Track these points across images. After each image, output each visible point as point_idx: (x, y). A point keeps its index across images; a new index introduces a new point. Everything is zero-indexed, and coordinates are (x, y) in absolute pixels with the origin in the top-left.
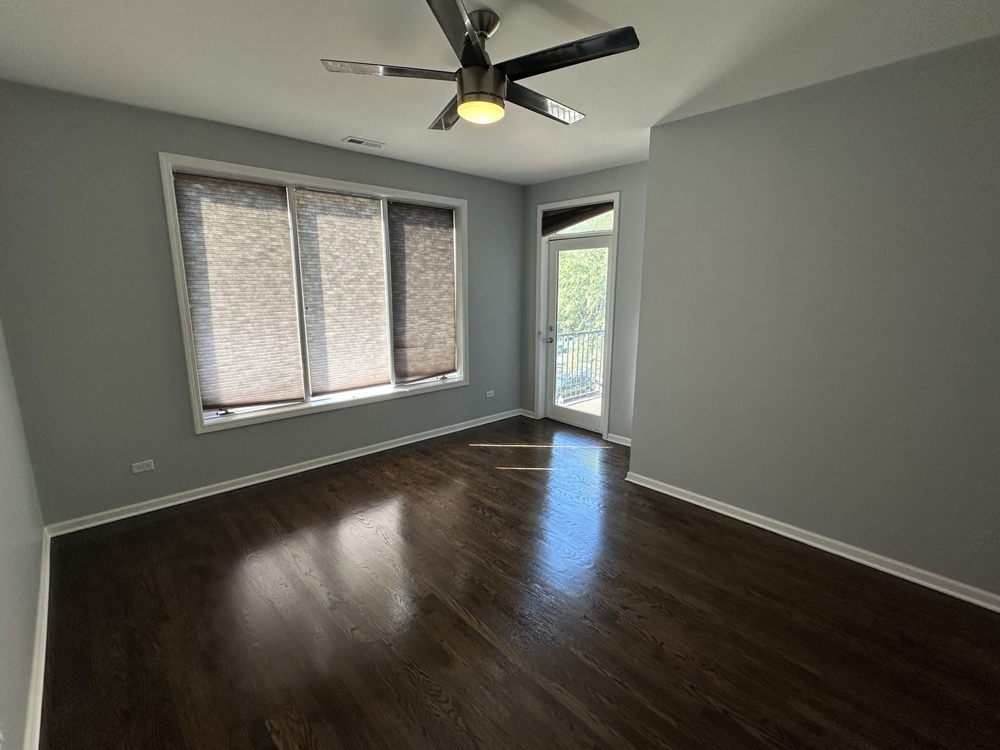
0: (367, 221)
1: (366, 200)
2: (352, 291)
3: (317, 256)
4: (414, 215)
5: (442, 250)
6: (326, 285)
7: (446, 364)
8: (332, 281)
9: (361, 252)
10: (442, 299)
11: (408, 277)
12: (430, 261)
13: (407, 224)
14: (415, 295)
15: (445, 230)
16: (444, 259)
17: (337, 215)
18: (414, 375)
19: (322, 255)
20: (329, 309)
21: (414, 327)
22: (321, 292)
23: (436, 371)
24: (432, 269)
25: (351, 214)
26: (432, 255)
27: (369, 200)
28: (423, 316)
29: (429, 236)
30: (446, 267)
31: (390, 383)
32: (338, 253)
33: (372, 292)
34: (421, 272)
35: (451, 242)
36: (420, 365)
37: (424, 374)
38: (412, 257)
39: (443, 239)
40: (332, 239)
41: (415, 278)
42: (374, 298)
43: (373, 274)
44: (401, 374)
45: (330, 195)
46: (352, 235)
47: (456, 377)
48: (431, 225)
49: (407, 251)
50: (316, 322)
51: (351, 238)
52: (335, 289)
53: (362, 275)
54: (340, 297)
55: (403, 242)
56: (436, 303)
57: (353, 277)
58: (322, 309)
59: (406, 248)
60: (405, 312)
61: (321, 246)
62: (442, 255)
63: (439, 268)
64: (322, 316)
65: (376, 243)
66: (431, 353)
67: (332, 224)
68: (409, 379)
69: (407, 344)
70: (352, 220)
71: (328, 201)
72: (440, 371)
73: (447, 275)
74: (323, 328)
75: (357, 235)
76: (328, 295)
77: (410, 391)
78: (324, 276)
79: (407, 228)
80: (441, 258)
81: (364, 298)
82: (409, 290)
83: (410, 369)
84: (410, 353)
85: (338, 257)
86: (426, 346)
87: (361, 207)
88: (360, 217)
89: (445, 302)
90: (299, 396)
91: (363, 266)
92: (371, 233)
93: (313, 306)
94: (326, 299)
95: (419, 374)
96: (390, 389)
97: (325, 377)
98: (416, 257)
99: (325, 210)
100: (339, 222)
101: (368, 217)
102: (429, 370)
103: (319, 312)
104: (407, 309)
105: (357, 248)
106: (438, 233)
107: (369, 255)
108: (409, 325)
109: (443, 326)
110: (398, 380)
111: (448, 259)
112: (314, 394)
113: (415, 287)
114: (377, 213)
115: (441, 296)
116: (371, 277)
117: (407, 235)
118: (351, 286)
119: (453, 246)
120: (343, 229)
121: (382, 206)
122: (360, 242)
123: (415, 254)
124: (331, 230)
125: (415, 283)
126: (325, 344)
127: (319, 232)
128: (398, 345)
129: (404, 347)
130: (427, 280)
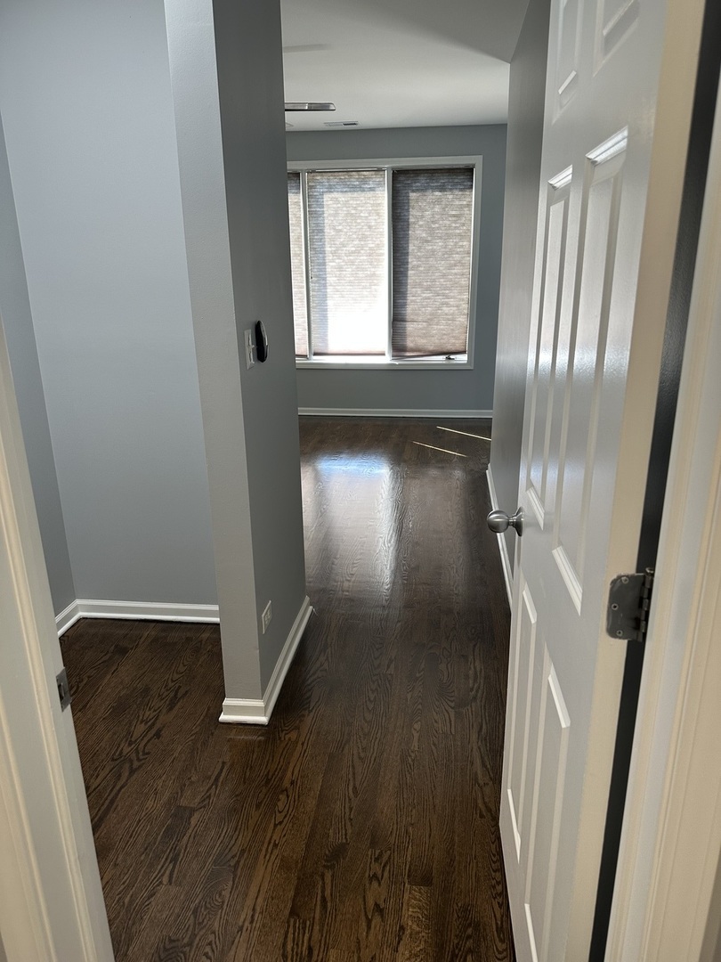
0: (370, 194)
1: (371, 173)
2: (352, 263)
3: (322, 231)
4: (423, 180)
5: (454, 216)
6: (329, 257)
7: (454, 344)
8: (334, 253)
9: (363, 224)
10: (453, 271)
11: (411, 247)
12: (438, 228)
13: (413, 191)
14: (418, 266)
15: (460, 193)
16: (458, 225)
17: (342, 192)
18: (412, 350)
19: (327, 230)
20: (331, 279)
21: (416, 300)
22: (324, 264)
23: (440, 350)
24: (441, 238)
25: (354, 189)
26: (441, 222)
27: (373, 173)
28: (428, 289)
29: (439, 201)
30: (460, 235)
31: (384, 354)
32: (340, 227)
33: (371, 263)
34: (427, 241)
35: (469, 206)
36: (422, 342)
37: (425, 351)
38: (417, 226)
39: (457, 203)
40: (336, 215)
41: (420, 248)
42: (373, 270)
43: (373, 245)
44: (398, 347)
45: (336, 174)
46: (355, 209)
47: (463, 359)
48: (442, 189)
49: (411, 220)
50: (319, 290)
51: (353, 212)
52: (337, 261)
53: (362, 247)
54: (340, 268)
55: (408, 210)
56: (444, 276)
57: (354, 249)
58: (325, 279)
59: (411, 217)
60: (406, 284)
61: (326, 221)
62: (455, 222)
63: (449, 236)
64: (325, 286)
65: (378, 214)
66: (435, 329)
67: (336, 201)
68: (408, 354)
69: (408, 318)
70: (355, 195)
71: (334, 180)
72: (445, 350)
73: (461, 244)
74: (325, 297)
75: (360, 208)
76: (330, 266)
77: (399, 365)
78: (328, 249)
79: (413, 195)
80: (454, 225)
81: (364, 270)
82: (412, 261)
83: (410, 343)
84: (410, 327)
85: (340, 231)
86: (429, 322)
87: (364, 181)
88: (363, 190)
89: (456, 274)
90: (304, 354)
91: (364, 238)
92: (373, 205)
93: (317, 276)
94: (328, 270)
95: (419, 351)
96: (387, 360)
97: (324, 339)
98: (421, 226)
99: (330, 189)
100: (342, 197)
101: (372, 189)
102: (431, 348)
103: (323, 282)
104: (409, 281)
105: (358, 221)
106: (451, 197)
107: (370, 227)
108: (410, 298)
109: (452, 301)
110: (395, 354)
111: (463, 225)
112: (315, 354)
113: (419, 258)
114: (380, 184)
115: (451, 267)
116: (371, 249)
117: (412, 203)
118: (352, 258)
119: (470, 210)
120: (346, 204)
121: (387, 177)
122: (362, 215)
123: (421, 223)
124: (335, 206)
125: (419, 254)
126: (326, 310)
127: (325, 209)
128: (397, 319)
129: (405, 321)
130: (433, 251)
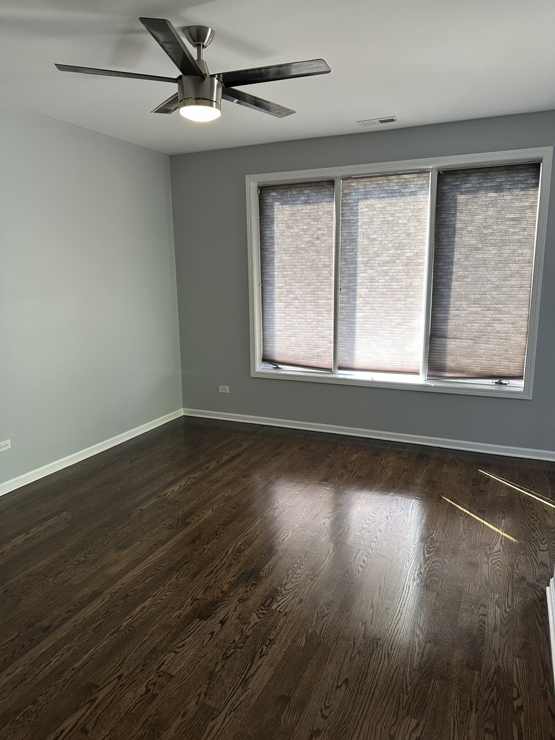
0: (410, 199)
1: (412, 176)
2: (386, 273)
3: (354, 241)
4: (474, 180)
5: (512, 219)
6: (361, 267)
7: (507, 367)
8: (366, 264)
9: (400, 232)
10: (509, 283)
11: (457, 256)
12: (491, 234)
13: (462, 193)
14: (465, 277)
15: (522, 193)
16: (516, 230)
17: (378, 198)
18: (453, 371)
19: (360, 240)
20: (361, 291)
21: (459, 314)
22: (355, 275)
23: (488, 373)
24: (494, 245)
25: (392, 194)
26: (495, 227)
27: (415, 175)
28: (476, 302)
29: (494, 203)
30: (519, 241)
31: (417, 373)
32: (375, 236)
33: (407, 273)
34: (477, 249)
35: (532, 207)
36: (465, 362)
37: (470, 373)
38: (465, 232)
39: (517, 204)
40: (371, 222)
41: (467, 257)
42: (409, 280)
43: (411, 254)
44: (435, 365)
45: (373, 179)
46: (393, 215)
47: (518, 385)
48: (499, 189)
49: (459, 225)
50: (348, 302)
51: (390, 219)
52: (369, 272)
53: (398, 257)
54: (372, 279)
55: (454, 215)
56: (497, 287)
57: (388, 258)
58: (354, 291)
59: (458, 222)
60: (449, 297)
61: (360, 230)
62: (513, 226)
63: (505, 243)
64: (354, 298)
65: (419, 221)
66: (483, 348)
67: (372, 207)
68: (447, 375)
69: (449, 334)
70: (394, 200)
71: (370, 185)
72: (495, 373)
73: (520, 251)
74: (354, 309)
75: (398, 215)
76: (361, 277)
77: (435, 387)
78: (360, 259)
79: (461, 198)
80: (512, 230)
81: (398, 281)
82: (457, 271)
83: (450, 362)
84: (451, 345)
85: (375, 239)
86: (476, 339)
87: (404, 185)
88: (403, 195)
89: (512, 286)
90: (329, 367)
91: (401, 246)
92: (413, 211)
93: (346, 288)
94: (359, 281)
95: (462, 372)
96: (420, 380)
97: (351, 353)
98: (470, 232)
99: (367, 195)
100: (378, 204)
101: (413, 193)
102: (478, 370)
103: (352, 294)
104: (452, 293)
105: (396, 228)
106: (510, 197)
107: (408, 235)
108: (452, 312)
109: (505, 317)
110: (432, 373)
111: (524, 229)
112: (340, 368)
113: (466, 268)
114: (422, 187)
115: (505, 278)
116: (408, 258)
117: (459, 207)
118: (385, 268)
119: (534, 213)
120: (383, 210)
121: (430, 181)
122: (400, 221)
123: (470, 228)
124: (370, 213)
125: (466, 263)
126: (354, 323)
127: (360, 217)
128: (435, 335)
129: (446, 338)
130: (484, 260)
